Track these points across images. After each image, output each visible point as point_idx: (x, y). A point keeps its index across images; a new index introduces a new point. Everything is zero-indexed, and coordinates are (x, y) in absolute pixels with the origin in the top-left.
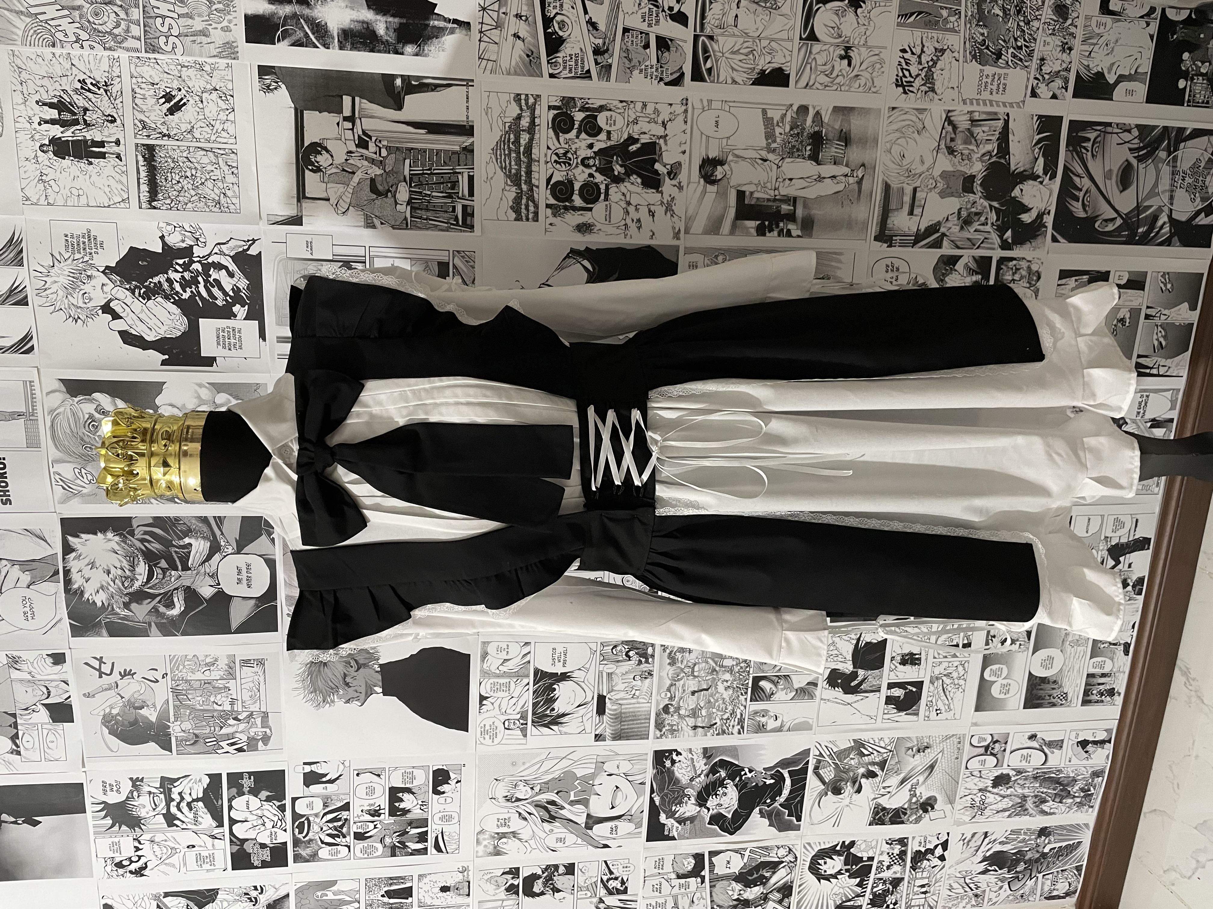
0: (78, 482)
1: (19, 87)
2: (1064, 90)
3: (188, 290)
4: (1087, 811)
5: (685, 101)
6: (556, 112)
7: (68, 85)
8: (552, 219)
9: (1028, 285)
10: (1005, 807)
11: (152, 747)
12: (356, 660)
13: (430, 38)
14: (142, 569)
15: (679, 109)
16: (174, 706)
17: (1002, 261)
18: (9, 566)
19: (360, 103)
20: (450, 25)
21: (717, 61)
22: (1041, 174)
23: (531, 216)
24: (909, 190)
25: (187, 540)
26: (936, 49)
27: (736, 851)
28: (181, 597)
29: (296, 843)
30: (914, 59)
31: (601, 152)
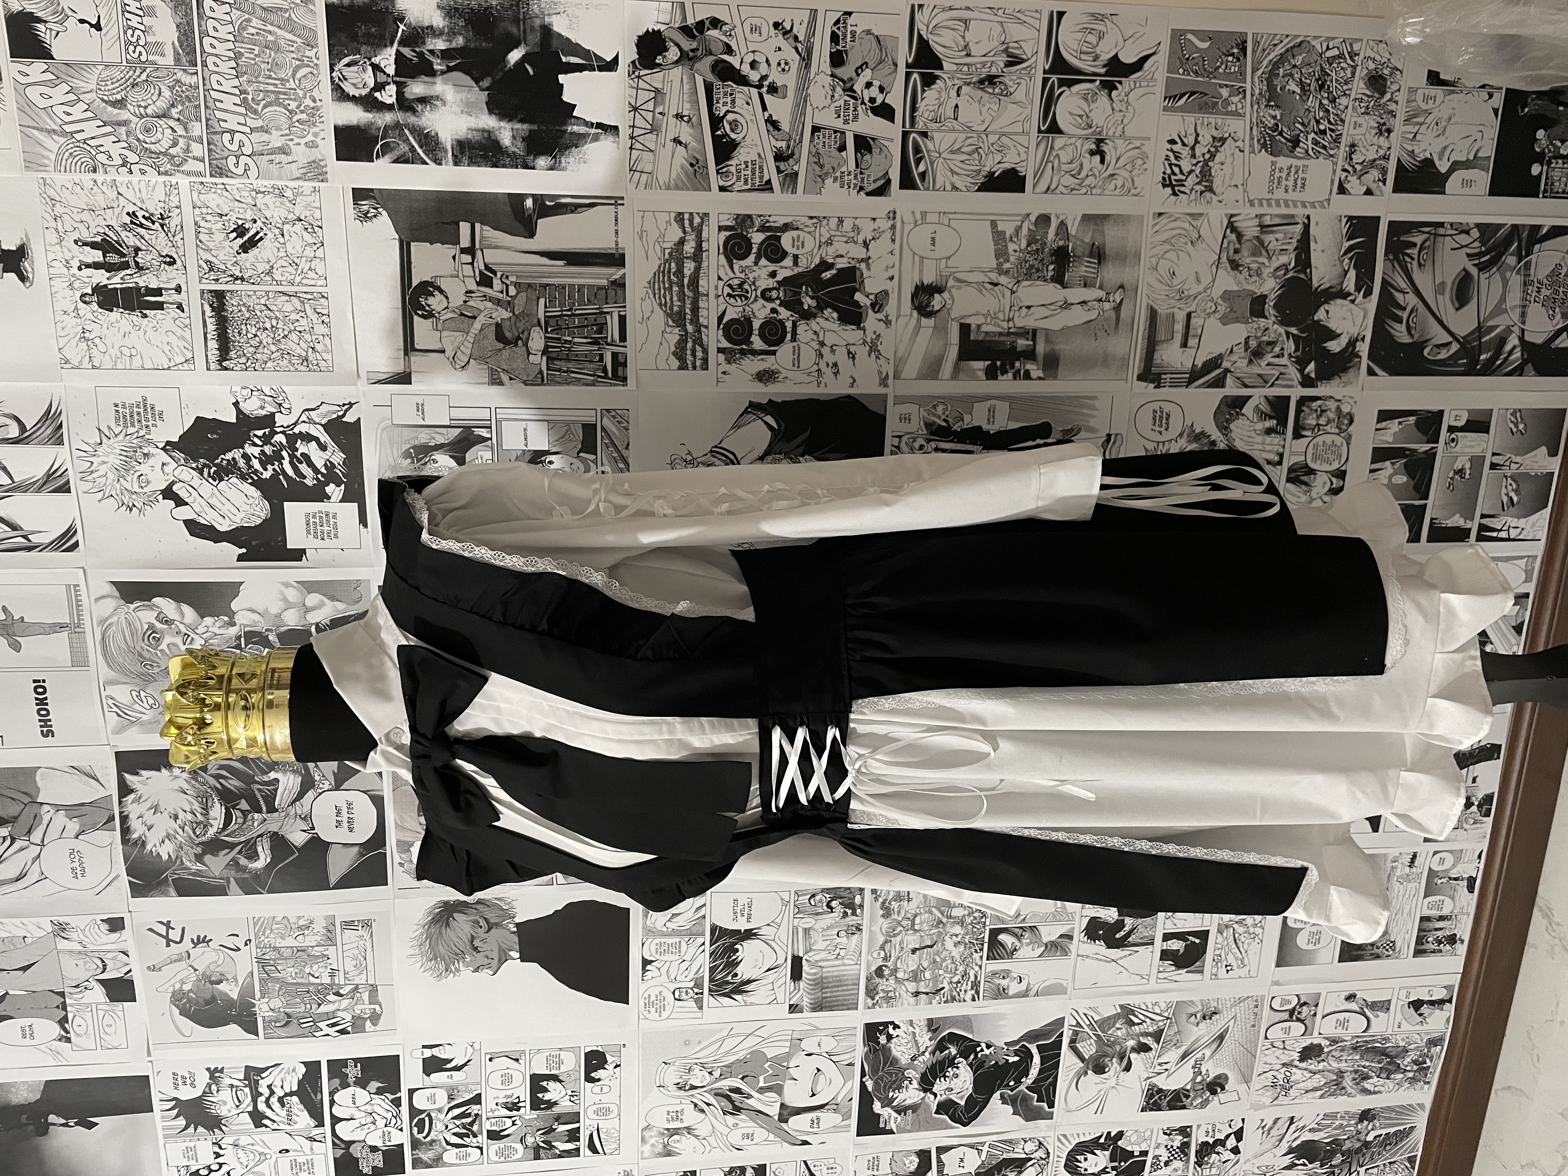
0: (137, 707)
1: (54, 224)
2: (1381, 184)
3: (270, 467)
4: (1422, 1088)
5: (892, 215)
6: (728, 233)
7: (115, 219)
8: (725, 367)
9: (1337, 431)
10: (1316, 1085)
11: (233, 1029)
12: (485, 919)
13: (568, 147)
14: (217, 812)
15: (885, 225)
16: (261, 980)
17: (1303, 401)
18: (52, 811)
19: (482, 230)
20: (593, 131)
21: (932, 164)
22: (1352, 291)
23: (698, 363)
24: (1181, 316)
25: (273, 775)
26: (1214, 138)
27: (971, 1146)
28: (267, 846)
29: (415, 1144)
30: (1185, 152)
31: (786, 281)
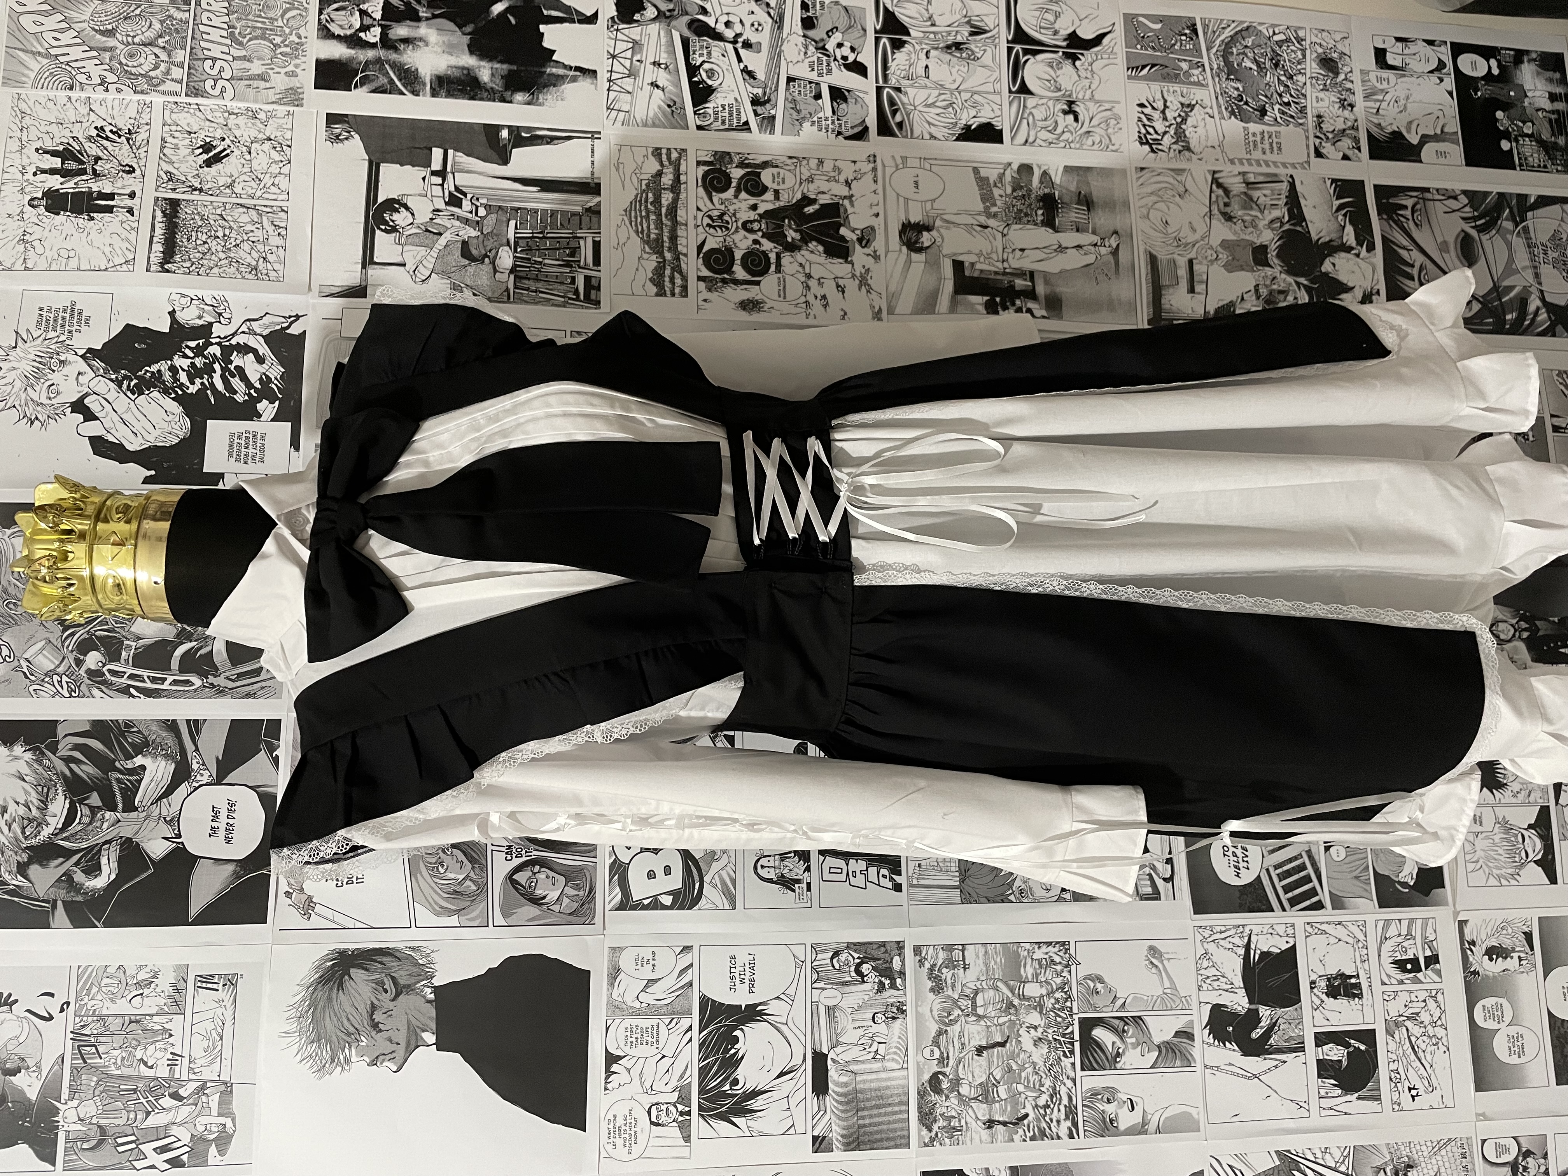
1: (19, 134)
2: (1356, 151)
3: (198, 381)
5: (873, 158)
6: (706, 168)
8: (706, 294)
12: (393, 978)
13: (546, 86)
14: (59, 806)
15: (867, 167)
19: (454, 156)
20: (572, 73)
21: (908, 115)
22: (1354, 245)
23: (677, 290)
24: (1182, 262)
26: (1182, 104)
28: (114, 857)
31: (767, 214)
